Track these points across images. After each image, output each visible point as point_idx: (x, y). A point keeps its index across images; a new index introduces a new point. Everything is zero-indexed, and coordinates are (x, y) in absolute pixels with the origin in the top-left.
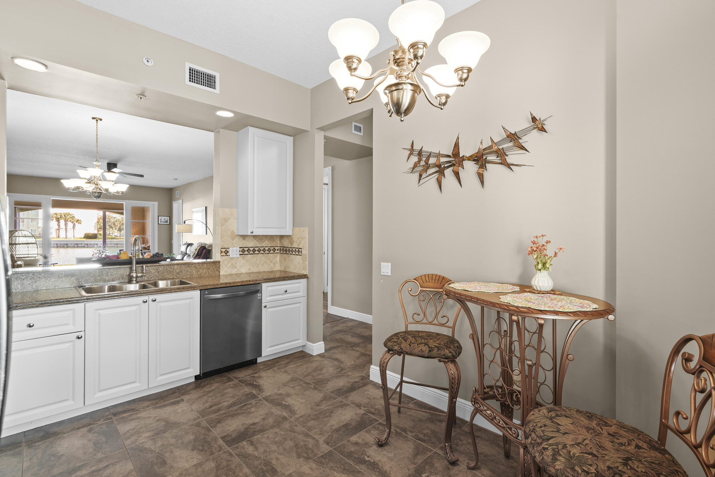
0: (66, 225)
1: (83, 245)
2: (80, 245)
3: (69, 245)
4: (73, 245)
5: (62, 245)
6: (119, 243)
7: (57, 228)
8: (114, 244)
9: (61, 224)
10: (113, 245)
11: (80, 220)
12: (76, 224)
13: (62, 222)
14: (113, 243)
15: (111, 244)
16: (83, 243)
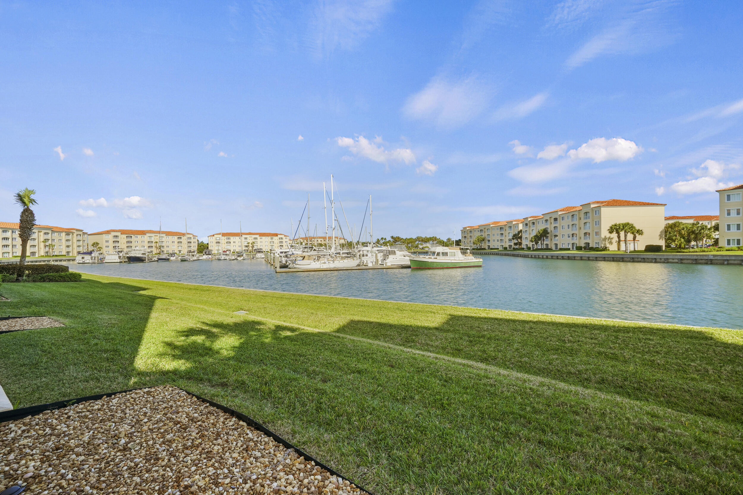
0: (626, 236)
1: (640, 260)
2: (636, 260)
3: (625, 259)
4: (629, 259)
5: (618, 259)
6: (684, 257)
7: (617, 240)
8: (678, 259)
9: (621, 235)
10: (677, 261)
11: (641, 231)
12: (637, 235)
13: (622, 234)
14: (676, 257)
15: (673, 259)
16: (639, 257)
